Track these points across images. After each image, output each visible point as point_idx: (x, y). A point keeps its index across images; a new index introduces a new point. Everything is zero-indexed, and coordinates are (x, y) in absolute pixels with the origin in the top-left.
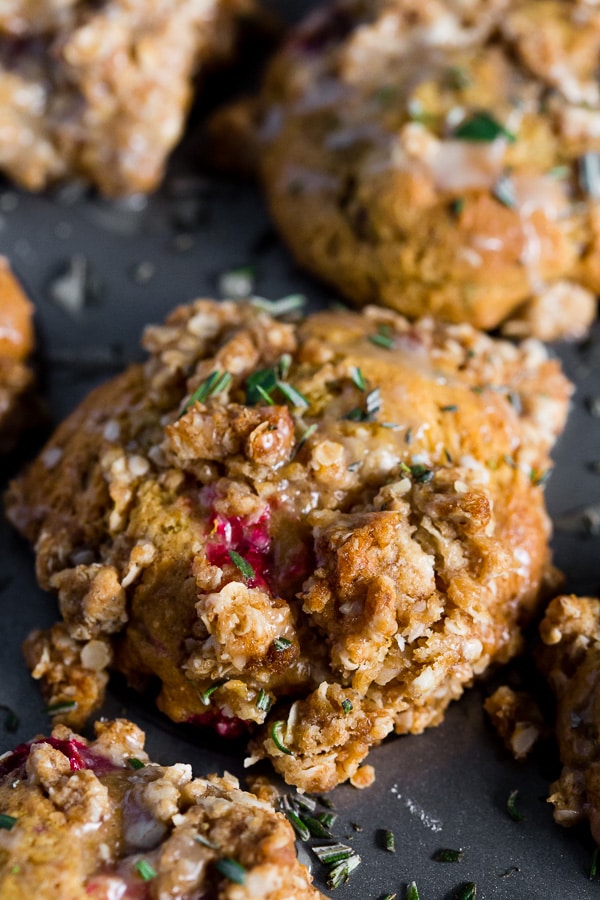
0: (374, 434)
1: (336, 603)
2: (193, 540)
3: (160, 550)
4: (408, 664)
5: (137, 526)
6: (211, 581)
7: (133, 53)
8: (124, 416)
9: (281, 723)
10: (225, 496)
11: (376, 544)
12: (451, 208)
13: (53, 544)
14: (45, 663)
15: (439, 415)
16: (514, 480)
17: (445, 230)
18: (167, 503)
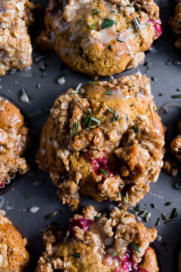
0: (120, 122)
1: (131, 172)
2: (89, 168)
3: (83, 174)
4: (150, 176)
5: (74, 169)
6: (99, 180)
7: (13, 35)
8: (56, 138)
9: (125, 198)
10: (93, 156)
11: (135, 155)
12: (109, 48)
13: (55, 177)
14: (65, 200)
15: (131, 108)
16: (151, 114)
17: (109, 54)
18: (78, 160)
